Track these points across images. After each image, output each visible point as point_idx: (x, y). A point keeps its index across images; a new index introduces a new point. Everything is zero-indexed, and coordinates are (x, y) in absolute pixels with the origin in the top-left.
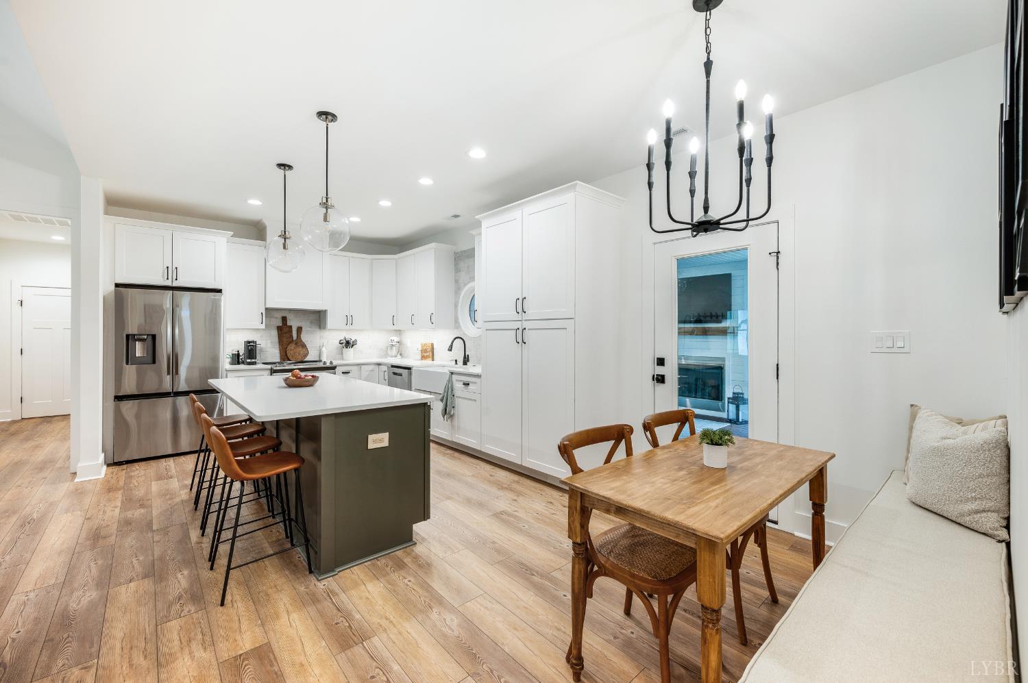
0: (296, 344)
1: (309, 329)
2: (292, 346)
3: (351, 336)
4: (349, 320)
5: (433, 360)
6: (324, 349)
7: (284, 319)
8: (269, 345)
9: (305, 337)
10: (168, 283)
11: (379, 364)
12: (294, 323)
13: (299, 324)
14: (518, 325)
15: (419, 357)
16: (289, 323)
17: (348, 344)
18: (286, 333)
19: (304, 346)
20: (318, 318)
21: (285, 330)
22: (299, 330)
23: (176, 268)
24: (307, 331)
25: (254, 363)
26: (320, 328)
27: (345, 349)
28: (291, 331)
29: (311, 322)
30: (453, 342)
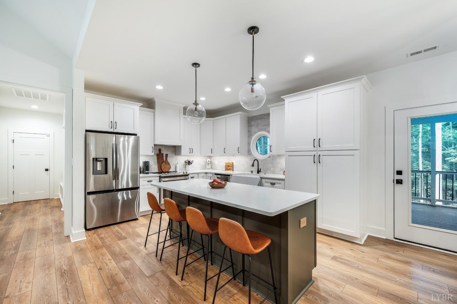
0: (165, 163)
1: (171, 155)
2: (164, 164)
3: (191, 159)
4: (191, 151)
5: (233, 171)
6: (178, 166)
7: (160, 150)
8: (153, 163)
9: (169, 160)
10: (112, 130)
11: (206, 173)
12: (164, 152)
13: (167, 153)
14: (315, 153)
15: (225, 169)
16: (162, 152)
17: (189, 163)
18: (161, 157)
19: (169, 164)
20: (176, 150)
21: (161, 156)
22: (167, 155)
23: (116, 122)
24: (170, 156)
25: (148, 173)
26: (176, 155)
27: (187, 166)
28: (163, 157)
29: (172, 152)
30: (254, 162)
